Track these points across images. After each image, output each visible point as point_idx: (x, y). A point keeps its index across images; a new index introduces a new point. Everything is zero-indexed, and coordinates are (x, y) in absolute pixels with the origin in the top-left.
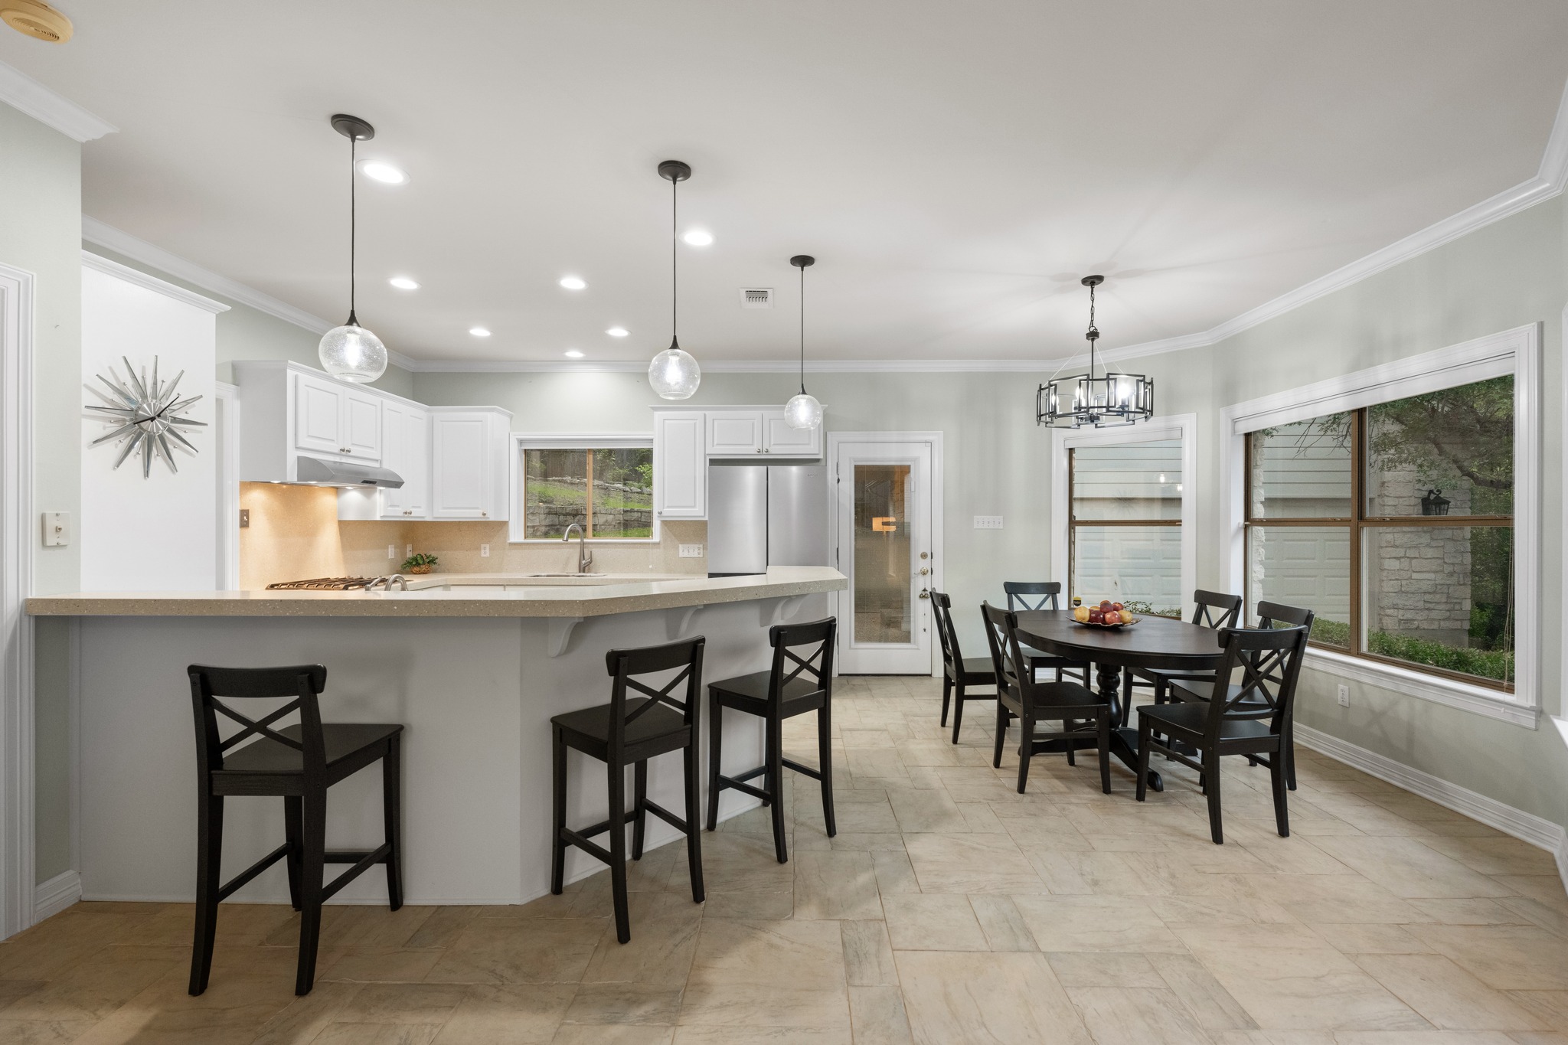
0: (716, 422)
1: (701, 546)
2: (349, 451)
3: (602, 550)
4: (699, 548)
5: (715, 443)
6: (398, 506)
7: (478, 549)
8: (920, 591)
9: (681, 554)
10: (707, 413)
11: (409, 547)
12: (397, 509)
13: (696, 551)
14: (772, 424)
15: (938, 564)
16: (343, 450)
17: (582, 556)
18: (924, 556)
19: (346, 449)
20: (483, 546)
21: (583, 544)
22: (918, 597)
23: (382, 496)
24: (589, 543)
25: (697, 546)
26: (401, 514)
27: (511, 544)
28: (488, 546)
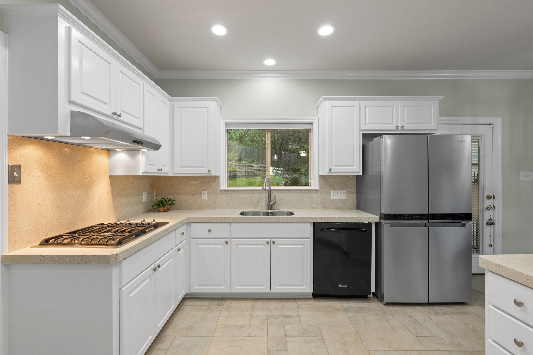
0: (367, 109)
1: (345, 191)
2: (120, 116)
3: (281, 194)
4: (344, 193)
5: (367, 122)
6: (154, 165)
7: (200, 194)
8: (486, 221)
9: (332, 197)
10: (361, 102)
11: (155, 193)
12: (153, 167)
13: (343, 195)
14: (406, 109)
15: (498, 202)
16: (115, 114)
17: (270, 199)
18: (489, 197)
19: (118, 114)
20: (203, 192)
21: (270, 191)
22: (485, 224)
23: (144, 157)
24: (274, 190)
25: (343, 191)
26: (155, 171)
27: (221, 191)
28: (206, 192)
